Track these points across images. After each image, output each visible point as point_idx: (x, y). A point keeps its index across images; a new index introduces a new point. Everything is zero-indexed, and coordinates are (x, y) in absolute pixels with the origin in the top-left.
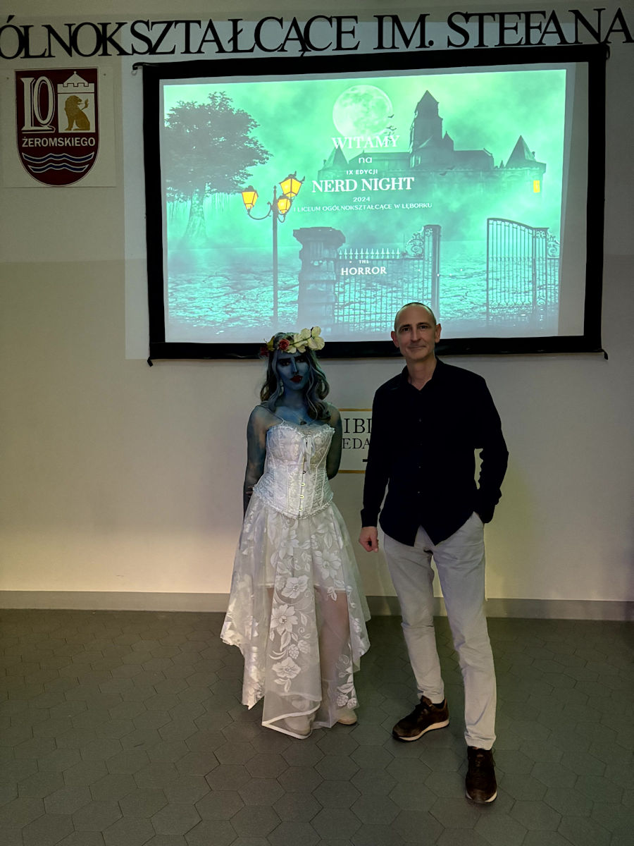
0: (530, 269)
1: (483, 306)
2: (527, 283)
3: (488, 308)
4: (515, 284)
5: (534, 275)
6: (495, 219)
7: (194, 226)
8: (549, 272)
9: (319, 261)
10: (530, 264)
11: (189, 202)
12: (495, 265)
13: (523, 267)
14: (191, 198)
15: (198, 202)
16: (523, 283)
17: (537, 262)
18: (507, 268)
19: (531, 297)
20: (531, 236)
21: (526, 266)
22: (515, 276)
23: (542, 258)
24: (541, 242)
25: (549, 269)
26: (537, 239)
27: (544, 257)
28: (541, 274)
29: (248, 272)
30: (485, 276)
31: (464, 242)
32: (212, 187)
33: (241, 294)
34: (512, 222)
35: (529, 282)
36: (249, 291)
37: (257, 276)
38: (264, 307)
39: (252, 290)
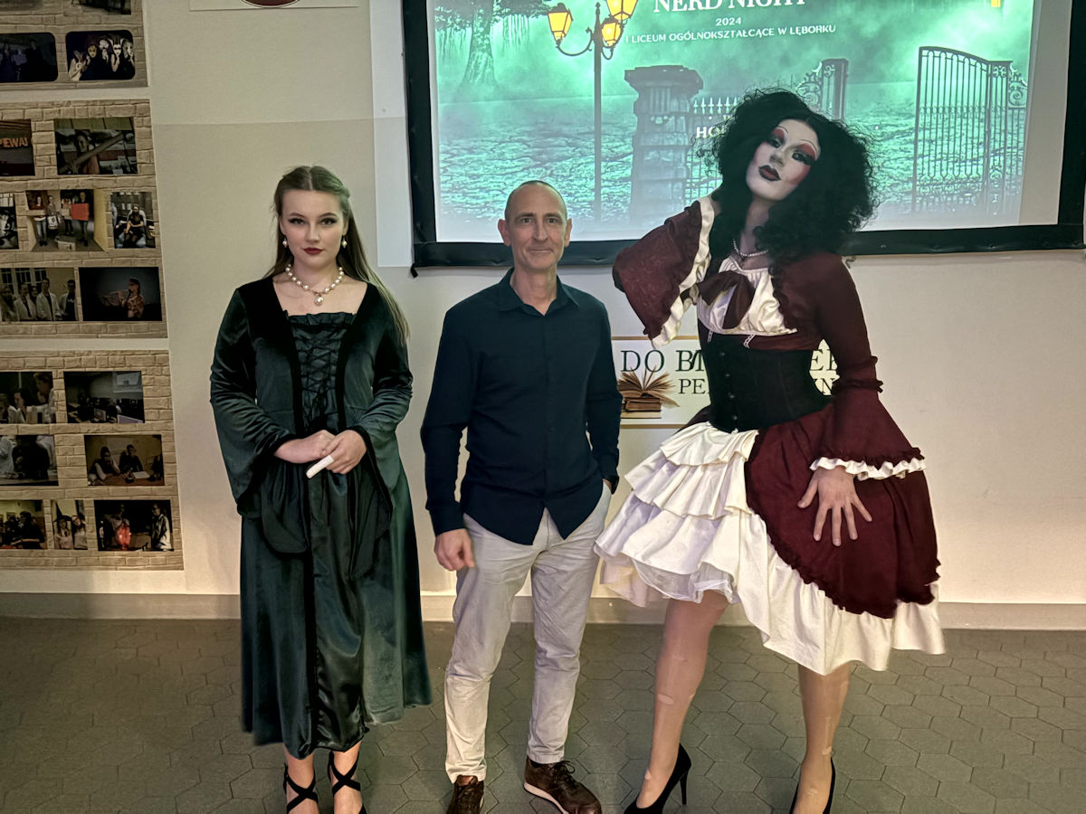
0: (982, 124)
1: (907, 182)
2: (975, 145)
3: (915, 186)
4: (957, 149)
5: (987, 133)
6: (932, 49)
7: (477, 66)
8: (1009, 129)
9: (663, 116)
10: (982, 116)
11: (469, 30)
12: (928, 120)
13: (970, 121)
14: (472, 24)
15: (482, 30)
16: (969, 146)
17: (993, 114)
18: (946, 123)
19: (981, 167)
20: (984, 73)
21: (976, 120)
22: (958, 135)
23: (1001, 108)
24: (999, 84)
25: (1009, 124)
26: (994, 79)
27: (1004, 105)
28: (998, 131)
29: (557, 135)
30: (913, 137)
31: (883, 85)
32: (503, 5)
33: (546, 168)
34: (956, 53)
35: (979, 144)
36: (559, 164)
37: (570, 141)
38: (580, 186)
39: (564, 162)
